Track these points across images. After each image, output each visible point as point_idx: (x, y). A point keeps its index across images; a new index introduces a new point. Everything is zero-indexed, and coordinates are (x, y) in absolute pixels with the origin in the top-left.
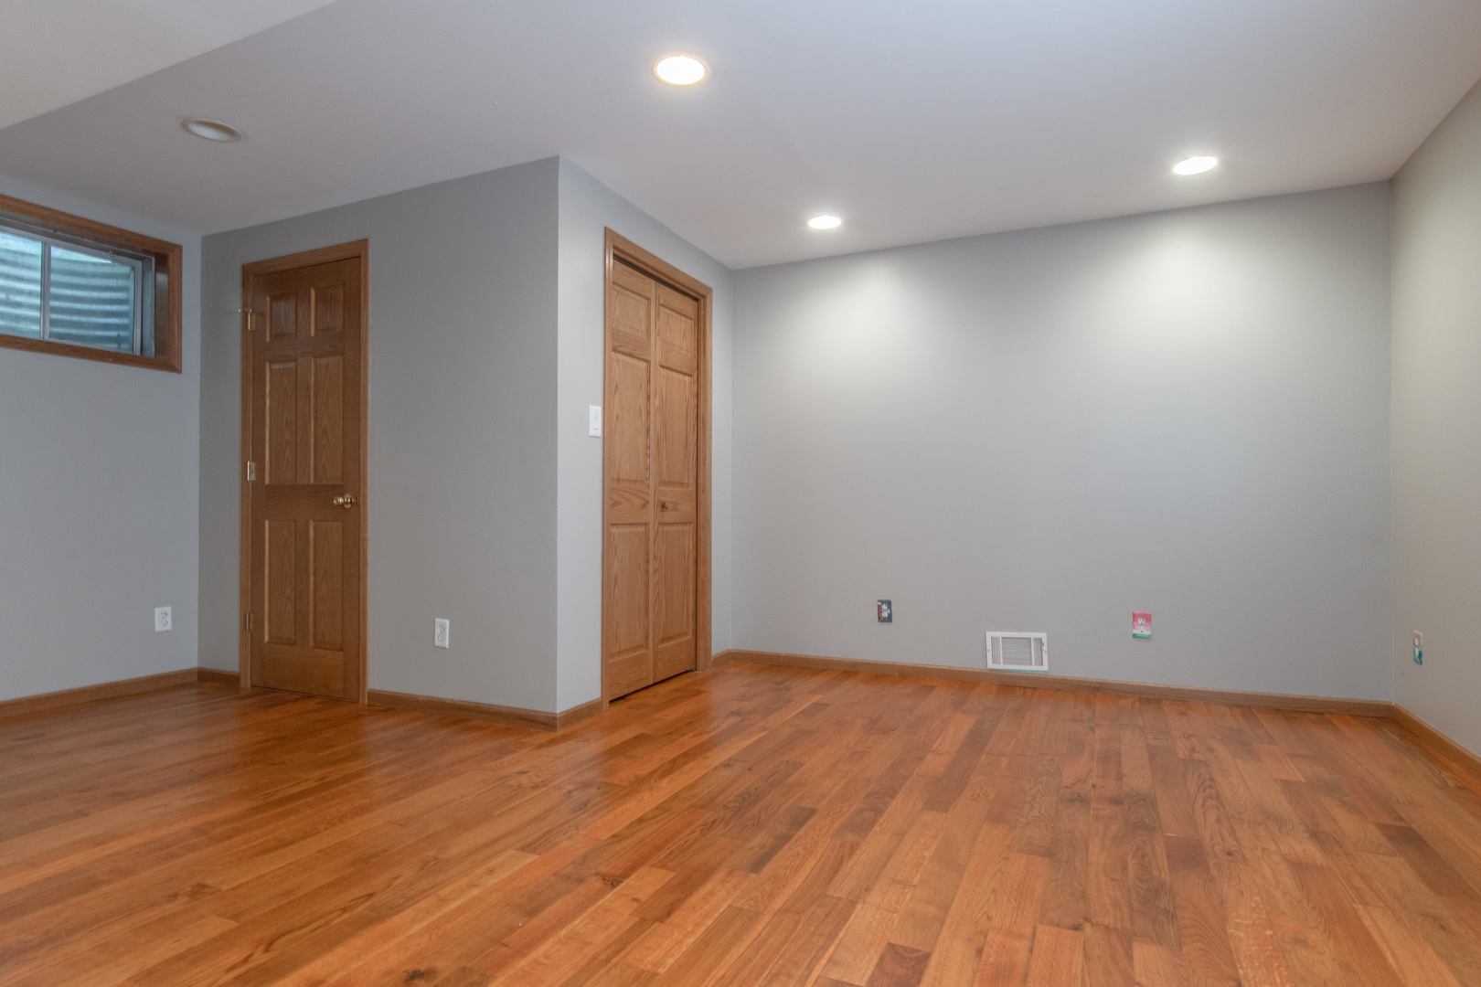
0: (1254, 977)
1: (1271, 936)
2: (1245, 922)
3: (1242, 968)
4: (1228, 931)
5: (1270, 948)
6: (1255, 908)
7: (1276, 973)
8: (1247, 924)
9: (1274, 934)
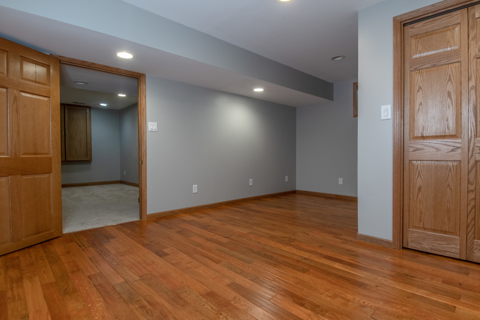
0: (91, 289)
1: (88, 304)
2: (98, 305)
3: (95, 290)
4: (102, 298)
5: (88, 300)
6: (96, 312)
7: (85, 293)
8: (97, 304)
9: (88, 306)
